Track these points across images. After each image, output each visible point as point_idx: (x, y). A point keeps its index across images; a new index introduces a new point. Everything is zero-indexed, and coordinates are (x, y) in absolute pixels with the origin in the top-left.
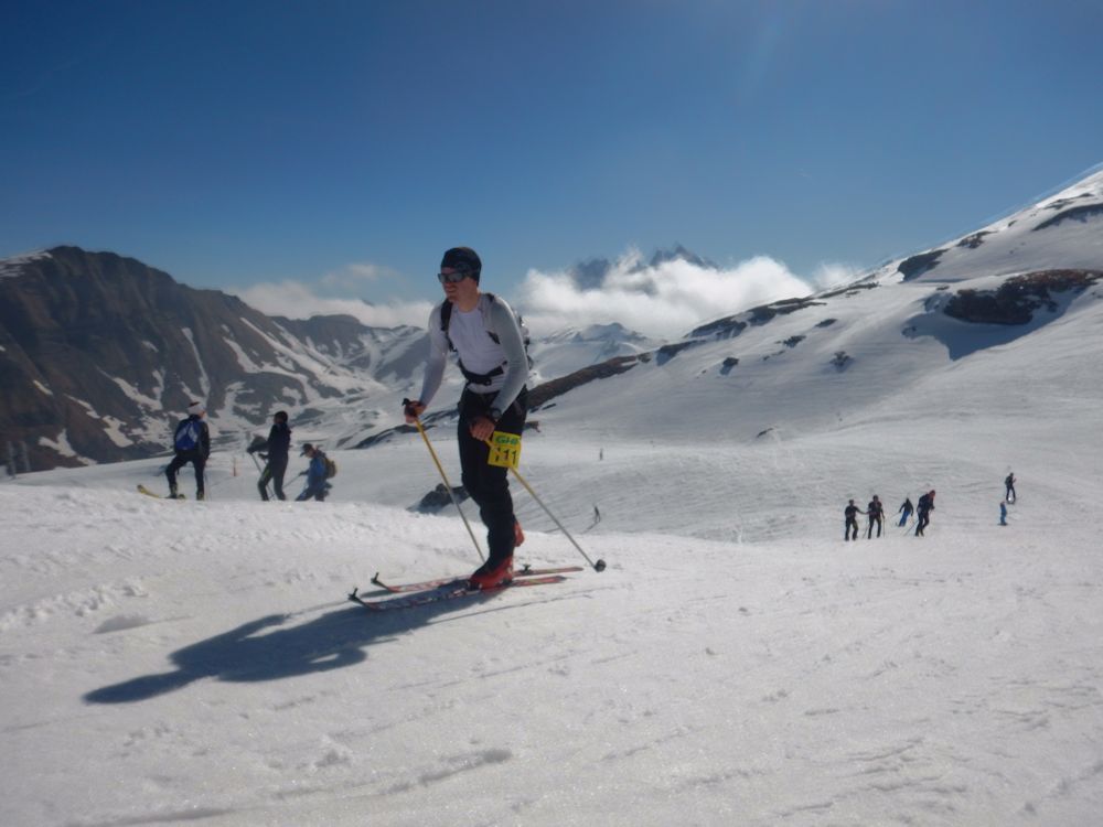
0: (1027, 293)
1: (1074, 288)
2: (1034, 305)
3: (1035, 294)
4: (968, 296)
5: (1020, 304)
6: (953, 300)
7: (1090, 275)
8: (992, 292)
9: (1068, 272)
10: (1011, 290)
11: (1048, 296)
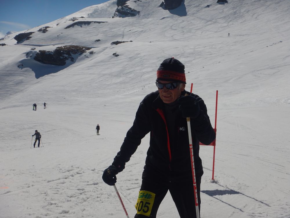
0: (64, 54)
1: (79, 53)
2: (66, 58)
3: (66, 54)
4: (43, 53)
5: (61, 57)
6: (37, 54)
7: (84, 49)
8: (51, 52)
9: (77, 47)
10: (58, 51)
11: (71, 55)
